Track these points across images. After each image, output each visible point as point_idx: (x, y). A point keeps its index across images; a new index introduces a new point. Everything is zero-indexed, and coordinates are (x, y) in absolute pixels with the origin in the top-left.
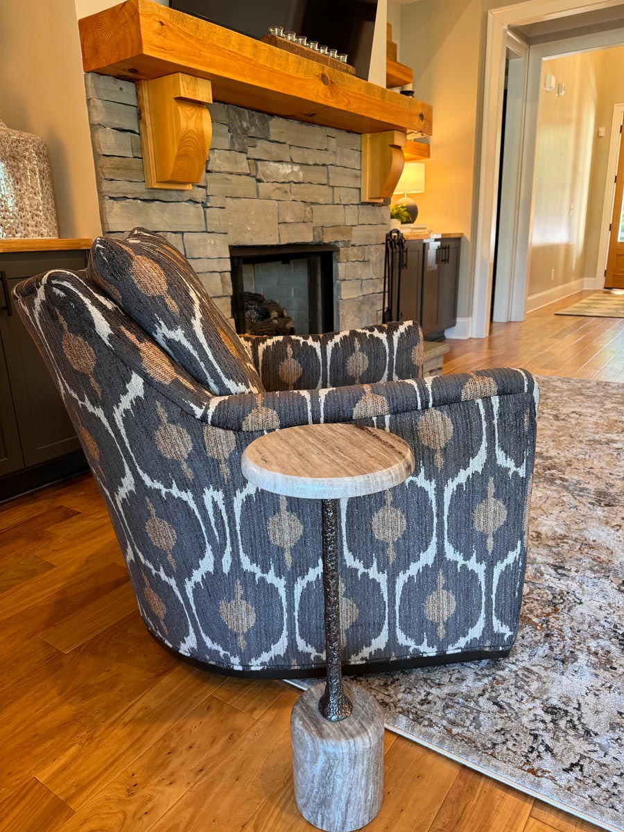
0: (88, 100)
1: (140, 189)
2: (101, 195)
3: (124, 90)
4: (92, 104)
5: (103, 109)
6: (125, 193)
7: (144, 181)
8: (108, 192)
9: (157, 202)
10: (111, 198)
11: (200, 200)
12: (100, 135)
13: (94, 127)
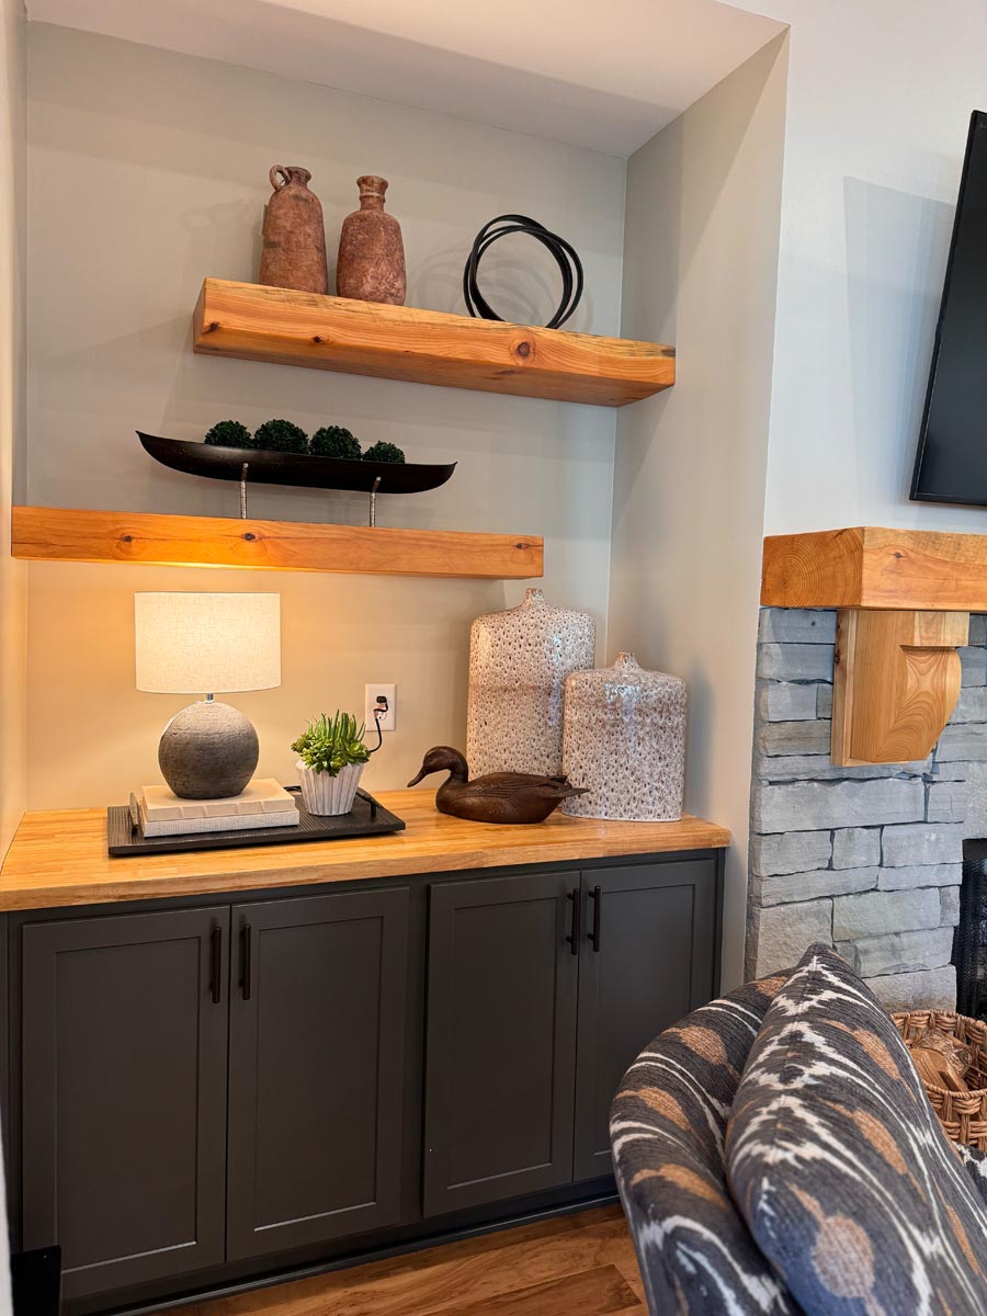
0: (760, 646)
1: (821, 765)
2: (756, 778)
3: (818, 625)
4: (764, 650)
5: (781, 658)
6: (795, 774)
7: (829, 754)
8: (769, 774)
9: (846, 782)
10: (771, 783)
11: (920, 772)
12: (770, 695)
13: (761, 682)
